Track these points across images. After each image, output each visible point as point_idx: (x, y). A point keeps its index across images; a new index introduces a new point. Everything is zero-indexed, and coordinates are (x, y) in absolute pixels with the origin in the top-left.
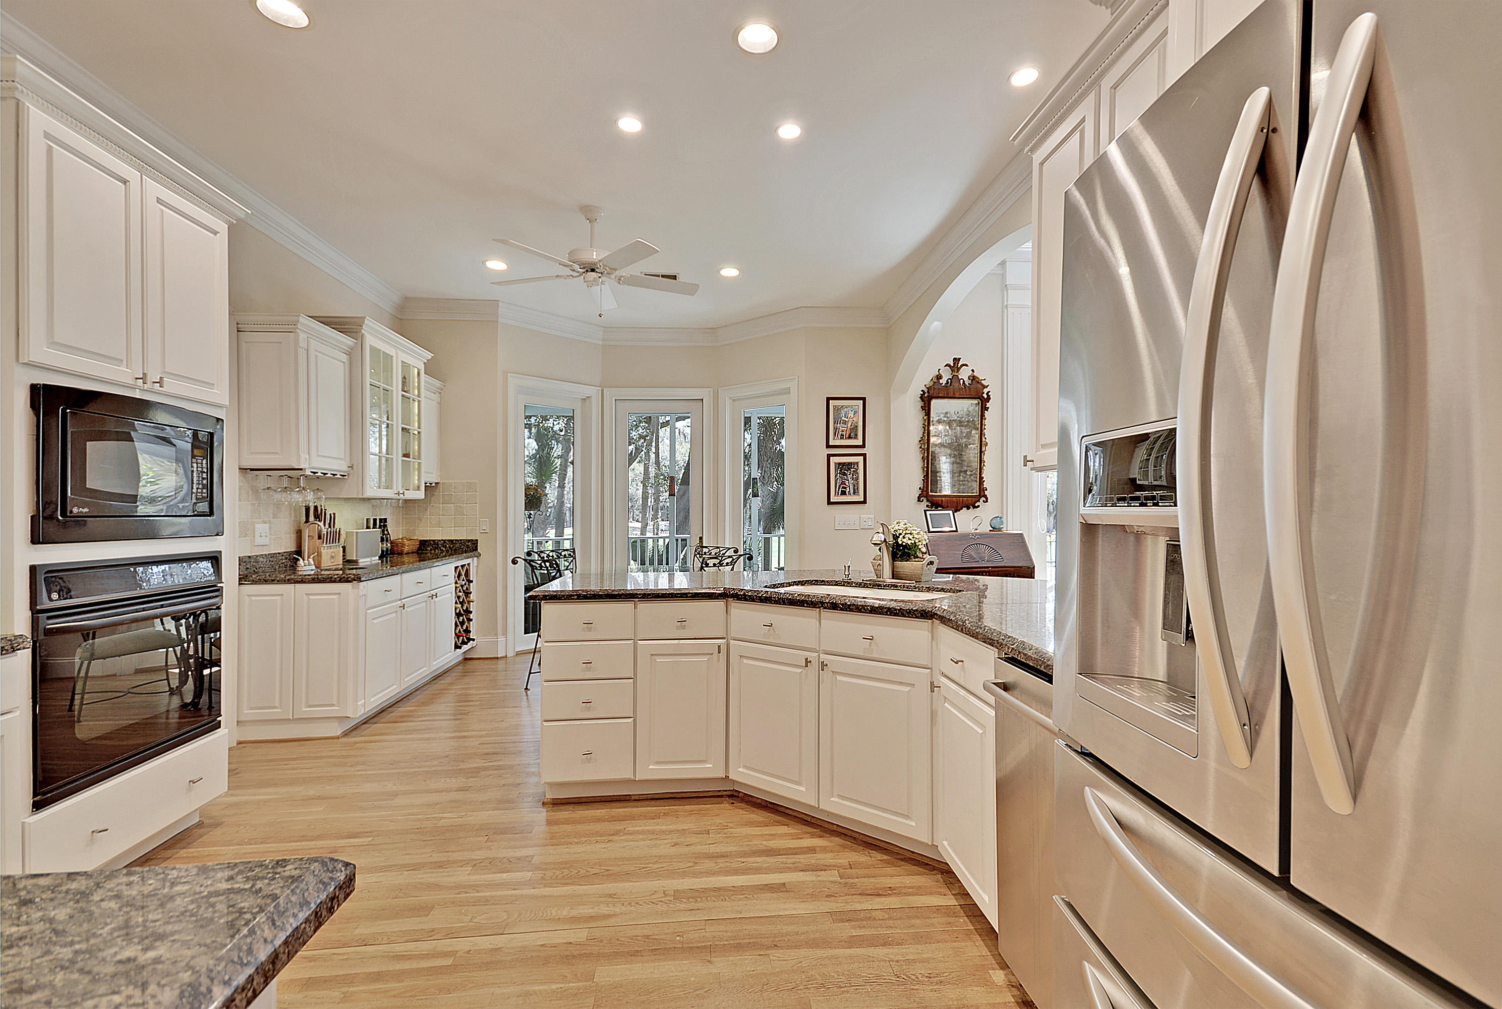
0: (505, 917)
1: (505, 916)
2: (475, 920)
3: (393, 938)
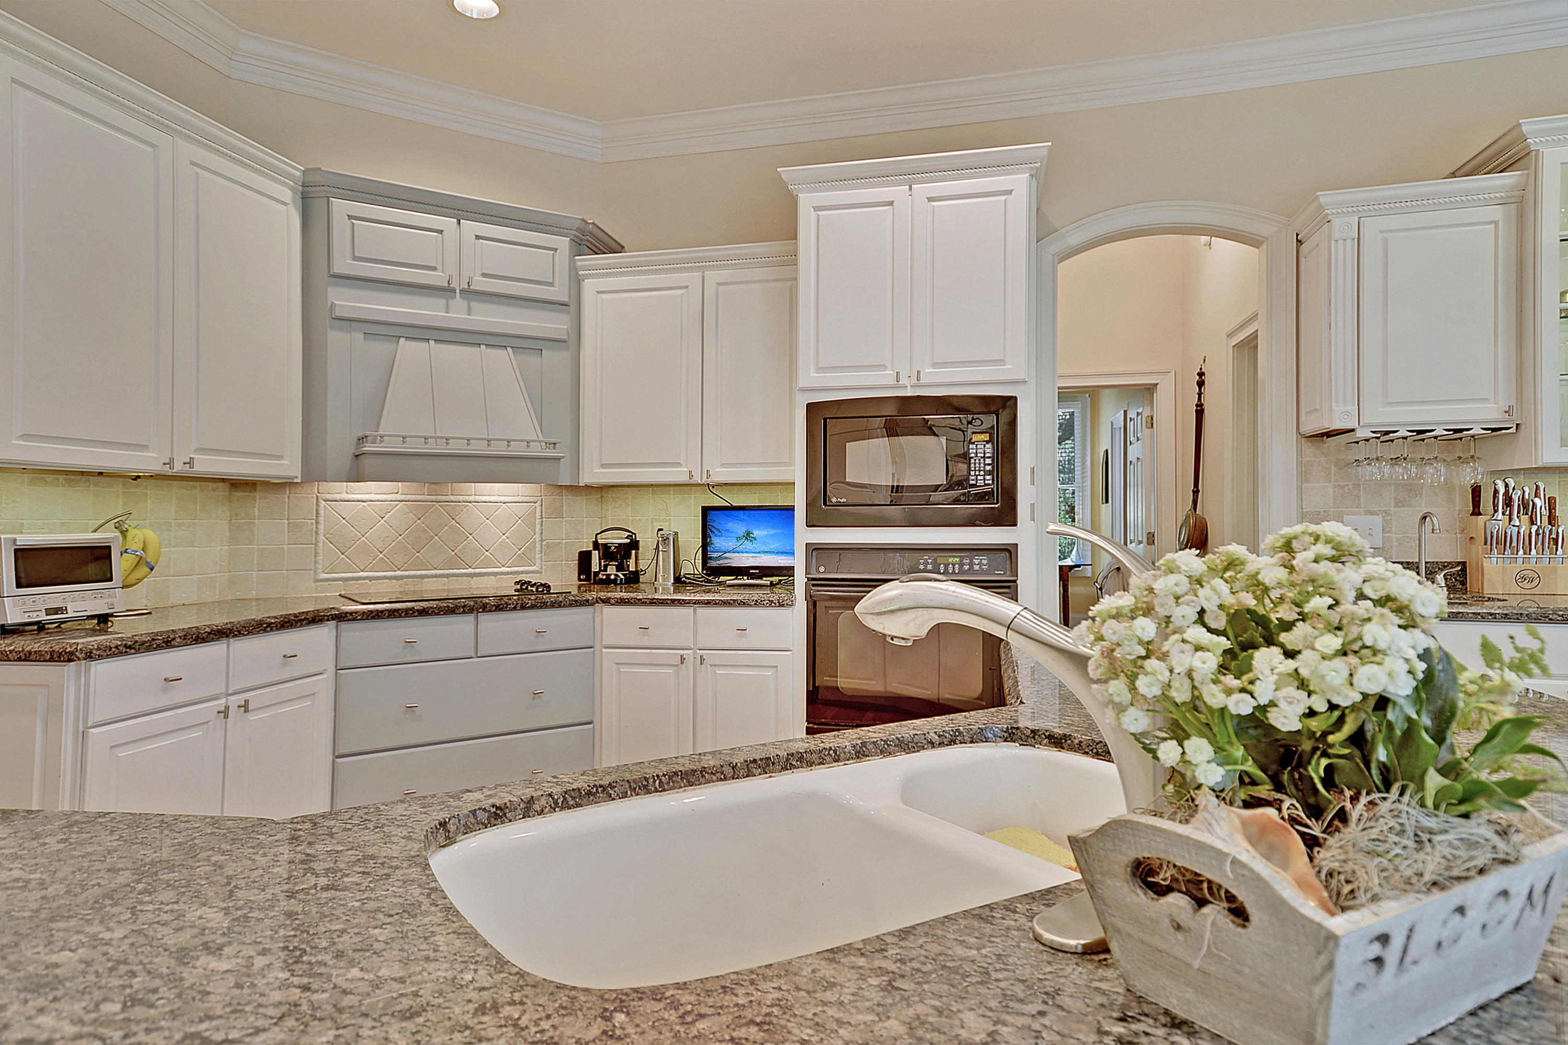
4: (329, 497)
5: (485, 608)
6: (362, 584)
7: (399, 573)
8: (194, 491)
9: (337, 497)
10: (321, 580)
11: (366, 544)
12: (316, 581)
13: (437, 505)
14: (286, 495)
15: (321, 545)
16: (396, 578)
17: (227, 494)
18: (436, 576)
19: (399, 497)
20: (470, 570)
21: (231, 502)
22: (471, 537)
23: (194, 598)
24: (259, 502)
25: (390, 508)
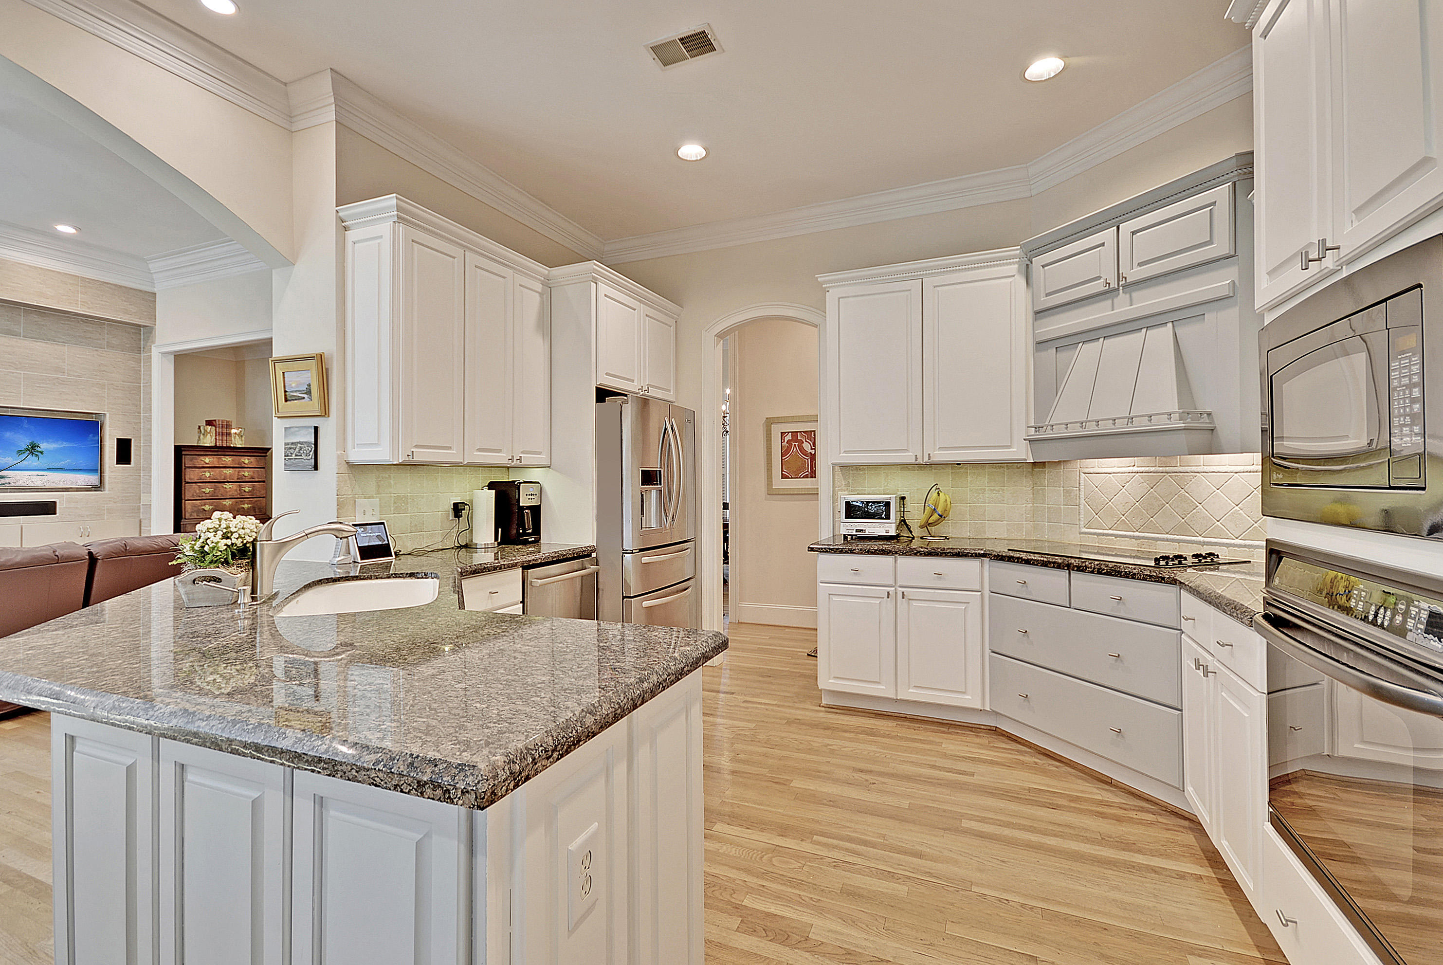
0: (774, 859)
1: (775, 861)
2: (800, 865)
3: (867, 870)
4: (1086, 470)
5: (1080, 569)
6: (1110, 540)
7: (1137, 534)
8: (1002, 469)
9: (1091, 470)
10: (1083, 533)
11: (1112, 508)
12: (1080, 533)
13: (1167, 475)
14: (1061, 469)
15: (1082, 506)
16: (1134, 537)
17: (1030, 470)
18: (1167, 540)
19: (1135, 469)
20: (1200, 539)
21: (1032, 475)
22: (1200, 506)
23: (1005, 536)
24: (1048, 474)
25: (1129, 479)
